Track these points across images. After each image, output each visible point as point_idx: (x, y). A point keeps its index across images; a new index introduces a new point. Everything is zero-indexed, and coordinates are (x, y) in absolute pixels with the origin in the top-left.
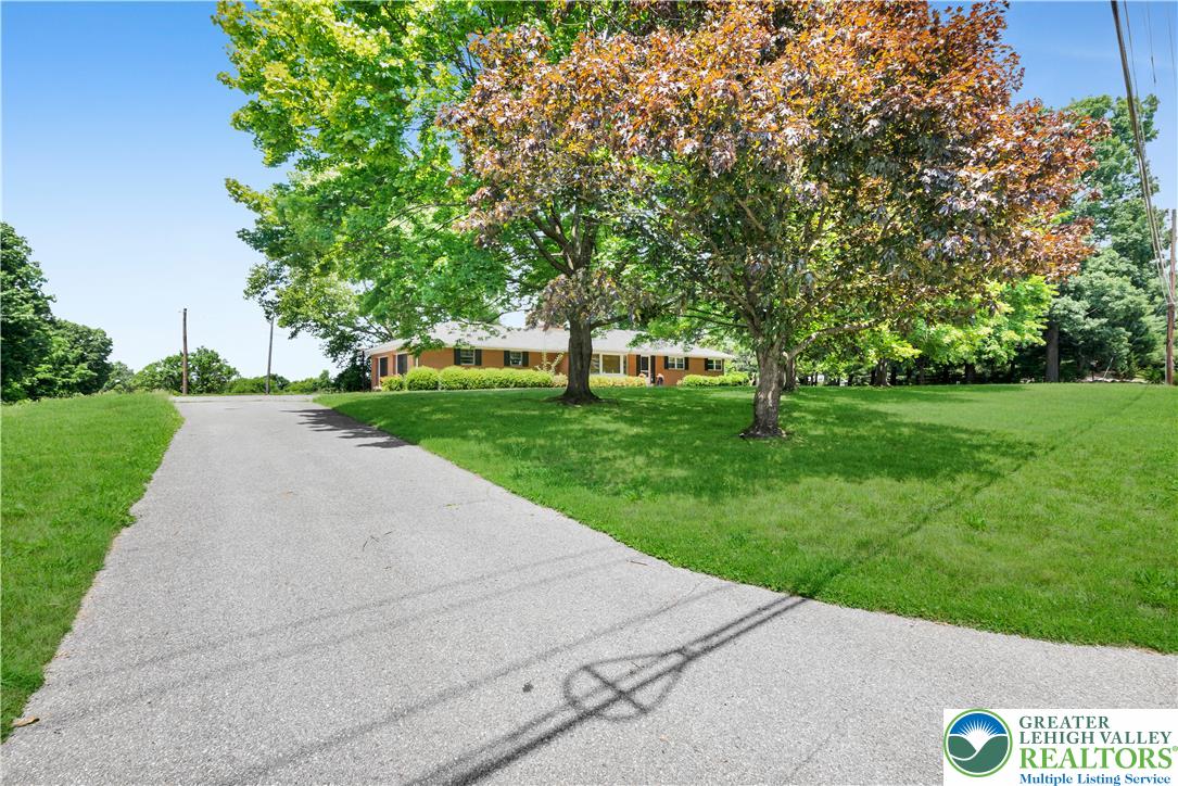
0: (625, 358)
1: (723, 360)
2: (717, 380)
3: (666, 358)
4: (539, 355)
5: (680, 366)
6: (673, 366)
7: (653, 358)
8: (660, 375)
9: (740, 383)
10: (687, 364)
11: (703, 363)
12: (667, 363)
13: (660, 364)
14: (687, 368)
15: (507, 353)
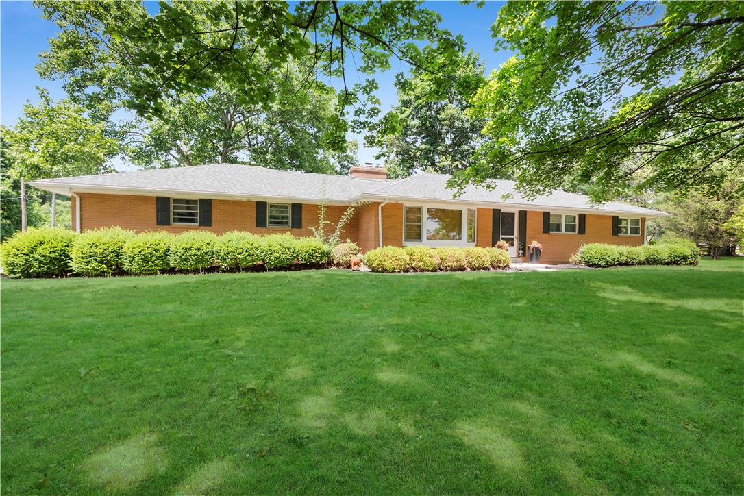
0: (471, 213)
1: (643, 220)
2: (641, 252)
3: (546, 216)
4: (314, 208)
5: (570, 228)
6: (558, 228)
7: (523, 214)
8: (535, 244)
9: (685, 258)
10: (581, 223)
11: (610, 222)
12: (548, 222)
13: (534, 225)
14: (582, 231)
15: (261, 206)
